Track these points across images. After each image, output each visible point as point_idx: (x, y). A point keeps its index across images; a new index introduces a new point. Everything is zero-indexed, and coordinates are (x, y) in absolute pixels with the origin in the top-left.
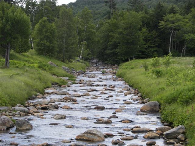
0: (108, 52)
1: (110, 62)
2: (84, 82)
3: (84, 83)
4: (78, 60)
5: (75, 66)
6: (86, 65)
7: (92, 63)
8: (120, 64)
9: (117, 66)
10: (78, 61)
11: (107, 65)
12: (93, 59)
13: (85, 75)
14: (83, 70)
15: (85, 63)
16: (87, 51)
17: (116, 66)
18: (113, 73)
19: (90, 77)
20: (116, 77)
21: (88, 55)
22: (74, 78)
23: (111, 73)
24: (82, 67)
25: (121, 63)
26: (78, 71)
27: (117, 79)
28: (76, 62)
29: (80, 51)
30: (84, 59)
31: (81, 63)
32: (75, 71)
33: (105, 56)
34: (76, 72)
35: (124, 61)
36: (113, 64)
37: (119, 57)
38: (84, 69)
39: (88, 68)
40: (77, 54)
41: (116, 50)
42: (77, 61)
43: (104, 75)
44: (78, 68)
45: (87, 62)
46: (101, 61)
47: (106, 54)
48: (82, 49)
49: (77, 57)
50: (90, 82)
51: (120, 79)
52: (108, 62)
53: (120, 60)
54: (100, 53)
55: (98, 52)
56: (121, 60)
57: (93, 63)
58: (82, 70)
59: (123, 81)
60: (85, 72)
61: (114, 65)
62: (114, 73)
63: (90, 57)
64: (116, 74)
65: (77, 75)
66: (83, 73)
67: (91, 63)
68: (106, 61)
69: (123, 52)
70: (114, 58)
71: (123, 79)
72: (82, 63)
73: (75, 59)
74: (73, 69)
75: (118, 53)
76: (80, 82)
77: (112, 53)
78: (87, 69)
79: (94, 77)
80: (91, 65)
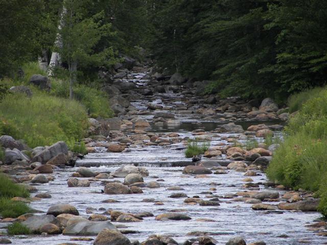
0: (219, 23)
1: (229, 88)
2: (74, 223)
3: (78, 228)
4: (40, 77)
5: (23, 120)
6: (90, 112)
7: (124, 90)
8: (293, 100)
9: (273, 106)
10: (41, 84)
11: (214, 102)
12: (130, 67)
13: (84, 174)
14: (72, 144)
15: (79, 97)
16: (91, 23)
17: (267, 108)
18: (252, 160)
19: (111, 190)
20: (267, 185)
21: (97, 49)
22: (17, 199)
23: (237, 158)
24: (64, 126)
25: (297, 91)
26: (38, 150)
27: (276, 197)
28: (29, 94)
29: (50, 25)
30: (73, 69)
31: (56, 102)
32: (20, 148)
33: (201, 51)
34: (25, 159)
35: (312, 75)
36: (251, 97)
37: (285, 55)
38: (78, 136)
39: (97, 131)
40: (35, 43)
41: (266, 9)
42: (32, 86)
43: (195, 173)
44: (39, 130)
45: (91, 92)
46: (175, 77)
47: (206, 38)
48: (65, 10)
49: (35, 60)
50: (114, 219)
51: (295, 196)
52: (220, 88)
53: (292, 72)
54: (168, 32)
55: (157, 26)
56: (299, 70)
57: (129, 93)
58: (62, 146)
59: (313, 210)
60: (81, 153)
61: (257, 106)
62: (258, 161)
63: (108, 57)
64: (272, 168)
65: (34, 176)
66: (72, 164)
67: (117, 95)
68: (207, 77)
69: (310, 23)
70: (253, 61)
71: (310, 196)
72: (63, 94)
73: (21, 73)
74: (9, 138)
75: (277, 30)
76: (56, 227)
77: (239, 31)
78: (93, 135)
79: (135, 187)
80: (116, 105)
